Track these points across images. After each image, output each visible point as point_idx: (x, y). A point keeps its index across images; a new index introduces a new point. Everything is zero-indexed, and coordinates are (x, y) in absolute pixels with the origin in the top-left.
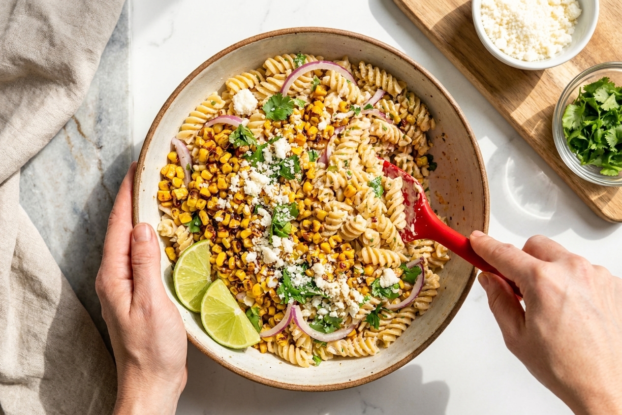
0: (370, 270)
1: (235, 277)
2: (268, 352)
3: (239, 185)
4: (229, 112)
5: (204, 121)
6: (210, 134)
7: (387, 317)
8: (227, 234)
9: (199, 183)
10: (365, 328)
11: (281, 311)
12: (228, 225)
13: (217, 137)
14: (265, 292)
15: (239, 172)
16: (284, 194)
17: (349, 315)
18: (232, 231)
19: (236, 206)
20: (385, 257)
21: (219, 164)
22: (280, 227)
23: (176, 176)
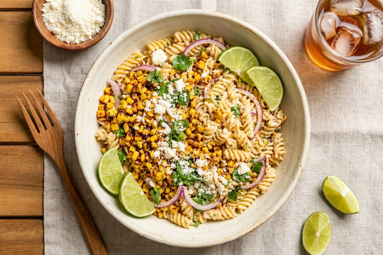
0: (231, 163)
1: (145, 167)
2: (163, 218)
3: (151, 107)
4: (148, 63)
5: (130, 69)
6: (134, 76)
7: (241, 194)
8: (141, 138)
9: (125, 105)
10: (227, 201)
11: (174, 190)
12: (142, 133)
13: (138, 78)
14: (164, 178)
15: (151, 99)
16: (180, 114)
17: (218, 192)
18: (144, 137)
19: (148, 121)
20: (240, 155)
21: (139, 94)
22: (177, 135)
23: (109, 101)
